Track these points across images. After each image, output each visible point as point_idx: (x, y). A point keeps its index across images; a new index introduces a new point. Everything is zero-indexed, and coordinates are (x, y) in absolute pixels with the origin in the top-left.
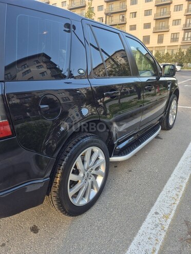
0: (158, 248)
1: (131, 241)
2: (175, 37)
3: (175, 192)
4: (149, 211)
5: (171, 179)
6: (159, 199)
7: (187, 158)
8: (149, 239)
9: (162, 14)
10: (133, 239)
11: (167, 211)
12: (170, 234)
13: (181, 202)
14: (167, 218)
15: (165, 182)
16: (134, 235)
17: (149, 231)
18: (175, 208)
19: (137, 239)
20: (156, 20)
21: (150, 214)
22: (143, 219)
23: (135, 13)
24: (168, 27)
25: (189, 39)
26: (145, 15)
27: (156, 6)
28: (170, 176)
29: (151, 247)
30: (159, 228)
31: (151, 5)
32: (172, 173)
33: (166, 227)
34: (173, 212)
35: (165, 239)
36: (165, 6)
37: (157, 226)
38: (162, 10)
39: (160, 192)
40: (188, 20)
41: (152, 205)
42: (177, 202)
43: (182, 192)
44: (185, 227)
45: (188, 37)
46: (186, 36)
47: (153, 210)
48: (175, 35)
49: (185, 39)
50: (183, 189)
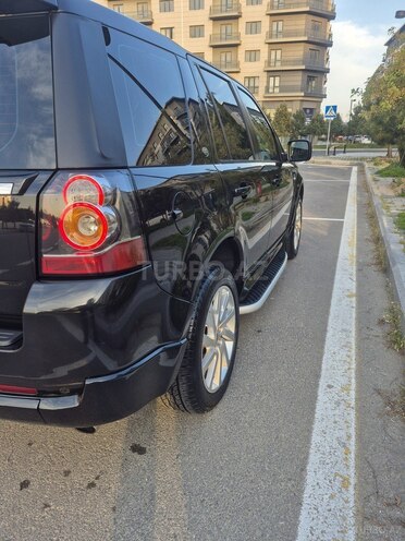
0: (352, 431)
1: (310, 431)
2: (252, 85)
3: (343, 353)
4: (317, 386)
5: (328, 335)
6: (324, 367)
7: (340, 300)
8: (335, 422)
9: (224, 36)
10: (312, 429)
11: (343, 381)
12: (362, 410)
13: (359, 365)
14: (348, 390)
15: (323, 341)
16: (310, 422)
17: (331, 413)
18: (353, 375)
19: (317, 427)
20: (214, 47)
21: (320, 389)
22: (314, 398)
23: (171, 28)
24: (237, 65)
25: (277, 90)
26: (191, 36)
27: (211, 19)
28: (325, 331)
29: (343, 433)
30: (342, 407)
31: (202, 17)
32: (326, 326)
33: (353, 403)
34: (353, 381)
35: (357, 418)
36: (230, 21)
37: (338, 403)
38: (222, 28)
39: (322, 357)
40: (273, 52)
41: (318, 376)
42: (354, 366)
43: (353, 352)
44: (379, 398)
45: (274, 87)
46: (271, 84)
47: (322, 383)
48: (252, 80)
49: (271, 90)
50: (354, 347)
